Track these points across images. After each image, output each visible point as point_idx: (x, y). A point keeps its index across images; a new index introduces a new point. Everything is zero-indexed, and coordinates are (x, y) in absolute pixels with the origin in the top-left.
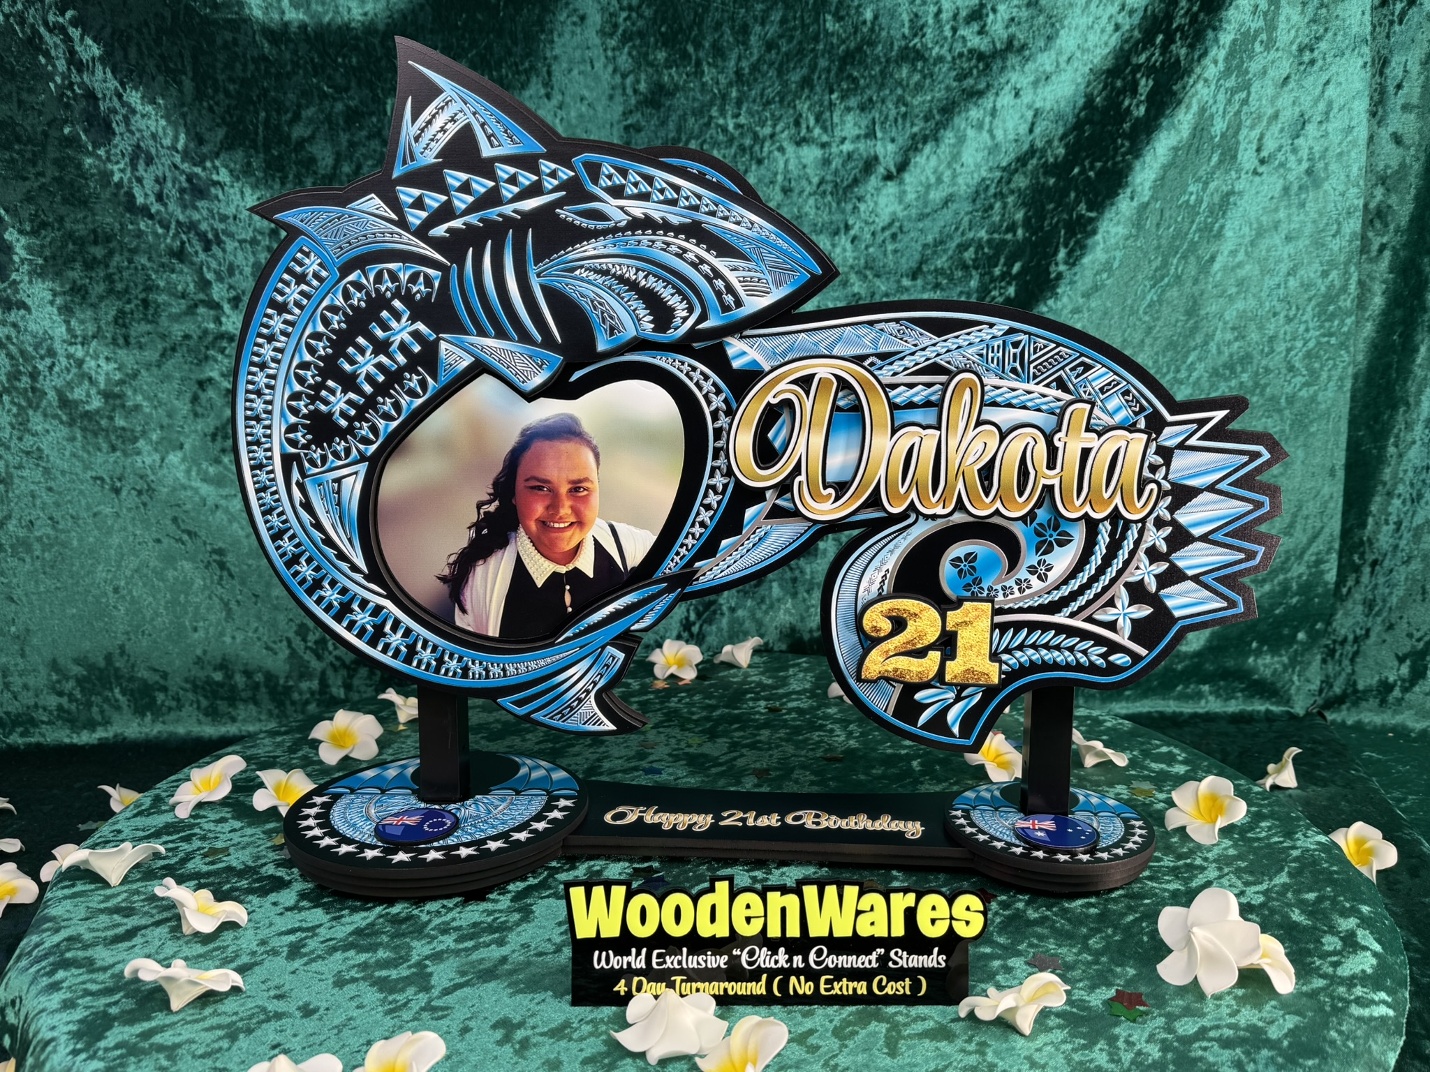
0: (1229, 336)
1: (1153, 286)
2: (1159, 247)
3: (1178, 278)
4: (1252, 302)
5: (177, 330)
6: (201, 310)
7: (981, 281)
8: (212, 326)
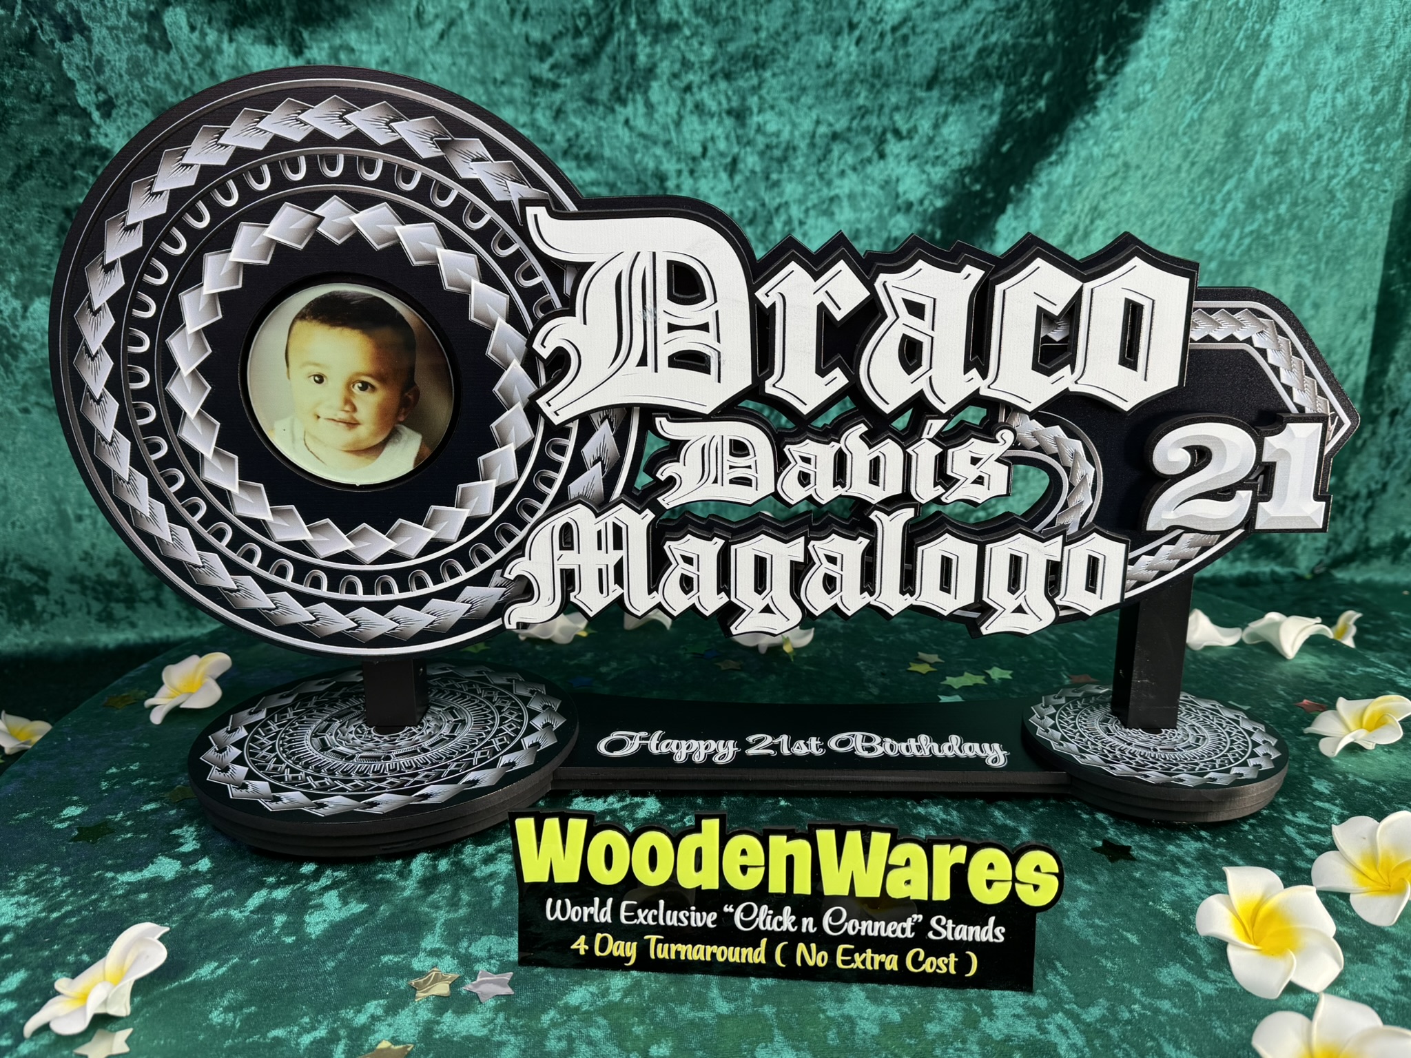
0: (1269, 161)
1: (1196, 101)
2: (1204, 55)
3: (1221, 93)
4: (1296, 123)
5: (34, 143)
6: (63, 118)
7: (1005, 92)
8: (79, 138)
